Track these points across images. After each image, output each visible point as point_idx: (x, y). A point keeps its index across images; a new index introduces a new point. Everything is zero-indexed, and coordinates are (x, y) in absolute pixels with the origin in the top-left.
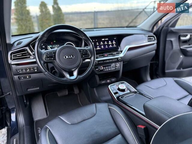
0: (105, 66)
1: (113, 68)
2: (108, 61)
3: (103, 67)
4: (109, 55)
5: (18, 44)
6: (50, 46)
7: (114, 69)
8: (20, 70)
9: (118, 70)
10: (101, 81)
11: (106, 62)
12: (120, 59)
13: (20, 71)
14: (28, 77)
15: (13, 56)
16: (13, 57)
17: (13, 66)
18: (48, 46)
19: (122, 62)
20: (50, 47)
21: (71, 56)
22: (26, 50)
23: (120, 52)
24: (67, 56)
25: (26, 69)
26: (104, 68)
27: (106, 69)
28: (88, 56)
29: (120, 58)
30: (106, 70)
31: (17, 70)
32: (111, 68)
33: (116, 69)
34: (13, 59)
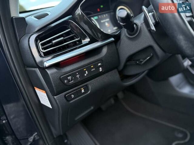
6: (96, 18)
8: (70, 78)
13: (69, 81)
14: (83, 91)
16: (43, 49)
17: (49, 72)
18: (92, 18)
20: (96, 20)
25: (82, 73)
31: (62, 80)
34: (44, 53)
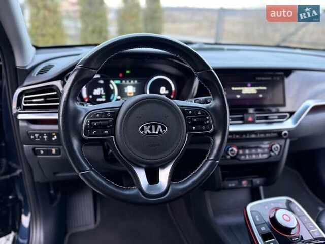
0: (243, 148)
1: (262, 153)
2: (253, 136)
3: (238, 148)
4: (259, 118)
5: (41, 72)
7: (265, 156)
8: (37, 135)
9: (275, 160)
10: (227, 181)
11: (248, 139)
12: (285, 134)
14: (54, 152)
15: (26, 99)
16: (25, 103)
19: (288, 141)
21: (159, 127)
22: (55, 88)
23: (288, 115)
24: (147, 125)
25: (50, 135)
26: (241, 152)
27: (245, 154)
28: (206, 127)
29: (286, 132)
30: (243, 157)
31: (29, 135)
32: (257, 154)
33: (270, 156)
34: (24, 106)
